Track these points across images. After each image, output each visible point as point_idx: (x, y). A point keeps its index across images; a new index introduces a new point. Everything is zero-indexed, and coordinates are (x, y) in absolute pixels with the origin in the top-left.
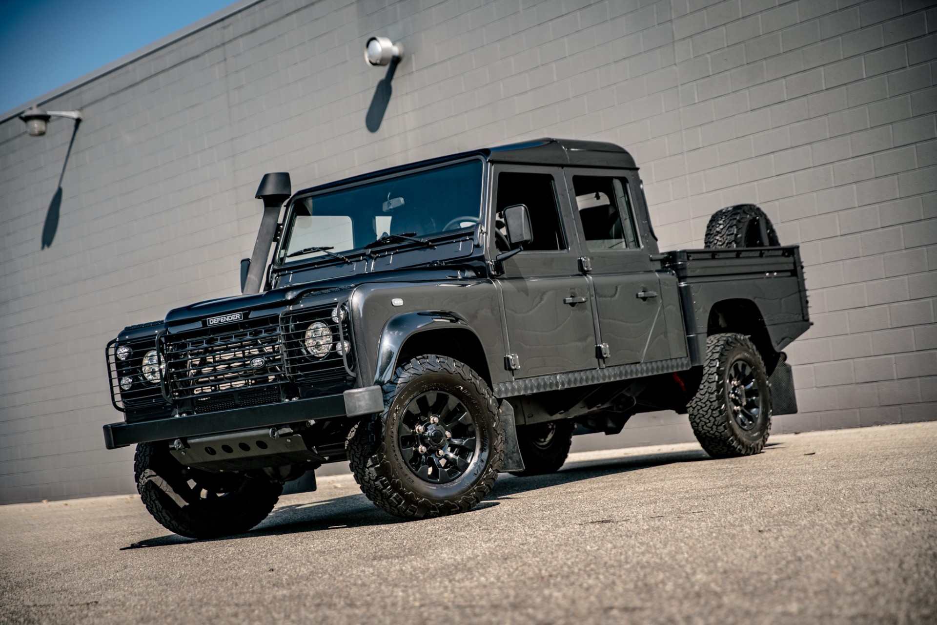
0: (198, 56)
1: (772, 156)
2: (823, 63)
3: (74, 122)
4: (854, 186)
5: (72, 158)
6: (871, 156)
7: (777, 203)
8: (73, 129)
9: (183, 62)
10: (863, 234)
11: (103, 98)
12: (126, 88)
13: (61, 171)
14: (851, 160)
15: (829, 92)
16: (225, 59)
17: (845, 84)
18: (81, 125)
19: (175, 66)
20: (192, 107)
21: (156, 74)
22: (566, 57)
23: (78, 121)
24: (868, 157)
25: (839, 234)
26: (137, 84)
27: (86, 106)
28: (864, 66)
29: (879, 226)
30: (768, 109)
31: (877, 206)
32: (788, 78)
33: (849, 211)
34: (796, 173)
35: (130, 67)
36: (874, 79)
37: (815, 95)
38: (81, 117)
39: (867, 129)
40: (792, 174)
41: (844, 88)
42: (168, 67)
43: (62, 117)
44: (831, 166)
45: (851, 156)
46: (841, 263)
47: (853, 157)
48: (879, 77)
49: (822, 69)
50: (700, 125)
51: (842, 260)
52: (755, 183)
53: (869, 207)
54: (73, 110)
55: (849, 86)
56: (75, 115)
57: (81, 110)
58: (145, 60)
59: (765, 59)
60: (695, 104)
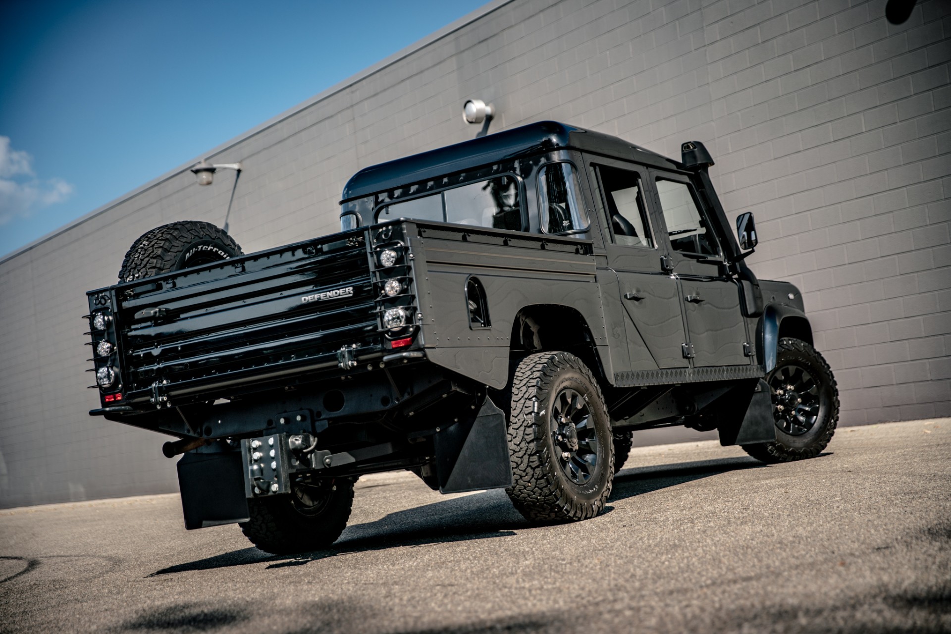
0: (332, 116)
1: (792, 197)
2: (831, 119)
3: (236, 172)
4: (858, 222)
5: (235, 202)
6: (871, 197)
7: (797, 237)
8: (235, 177)
9: (321, 121)
10: (867, 262)
11: (259, 152)
12: (276, 144)
13: (226, 214)
14: (856, 201)
15: (836, 143)
16: (354, 119)
17: (849, 137)
18: (242, 175)
19: (314, 125)
20: (328, 158)
21: (299, 132)
22: (625, 115)
23: (239, 171)
24: (869, 197)
25: (847, 262)
26: (285, 140)
27: (244, 159)
28: (863, 121)
29: (879, 256)
30: (788, 157)
31: (877, 239)
32: (803, 132)
33: (854, 243)
34: (812, 211)
35: (279, 126)
36: (872, 132)
37: (825, 146)
38: (241, 168)
39: (867, 175)
40: (808, 213)
41: (847, 140)
42: (309, 125)
43: (225, 169)
44: (839, 205)
45: (855, 197)
46: (849, 287)
47: (857, 198)
48: (876, 131)
49: (830, 124)
50: (734, 172)
51: (850, 284)
52: (779, 220)
53: (870, 240)
54: (234, 163)
55: (852, 138)
56: (236, 166)
57: (240, 162)
58: (290, 119)
59: (785, 115)
60: (729, 153)
